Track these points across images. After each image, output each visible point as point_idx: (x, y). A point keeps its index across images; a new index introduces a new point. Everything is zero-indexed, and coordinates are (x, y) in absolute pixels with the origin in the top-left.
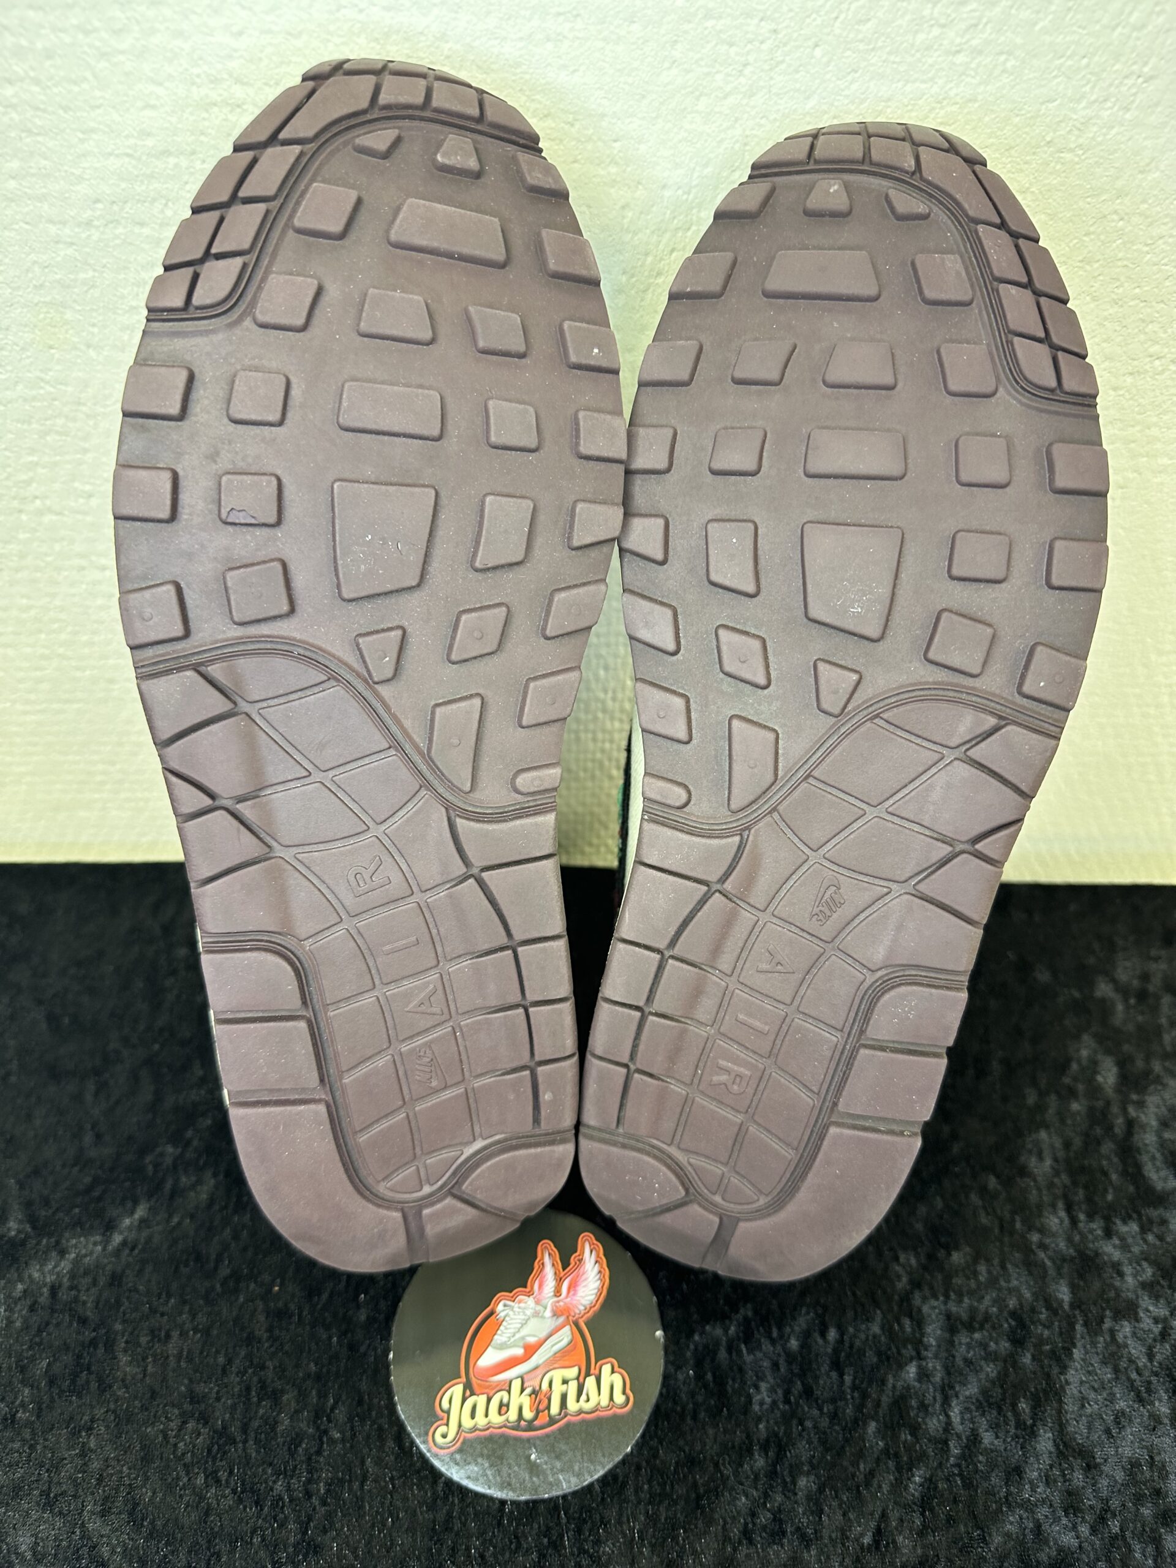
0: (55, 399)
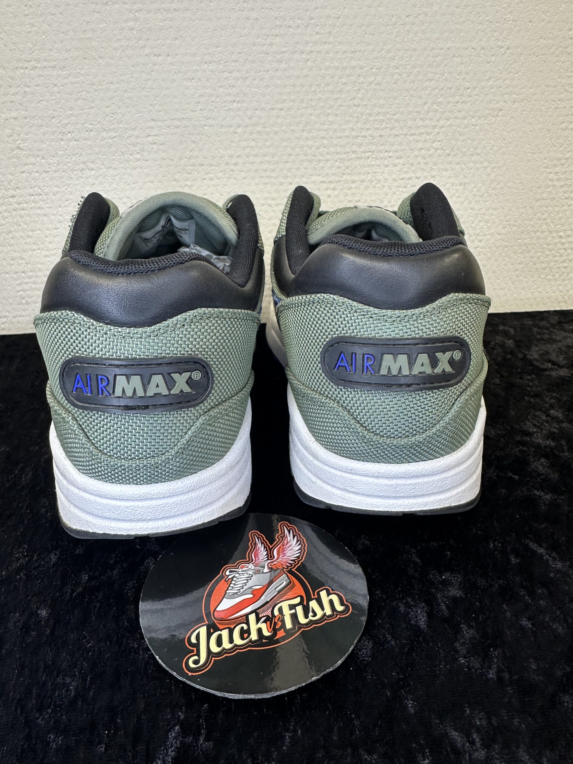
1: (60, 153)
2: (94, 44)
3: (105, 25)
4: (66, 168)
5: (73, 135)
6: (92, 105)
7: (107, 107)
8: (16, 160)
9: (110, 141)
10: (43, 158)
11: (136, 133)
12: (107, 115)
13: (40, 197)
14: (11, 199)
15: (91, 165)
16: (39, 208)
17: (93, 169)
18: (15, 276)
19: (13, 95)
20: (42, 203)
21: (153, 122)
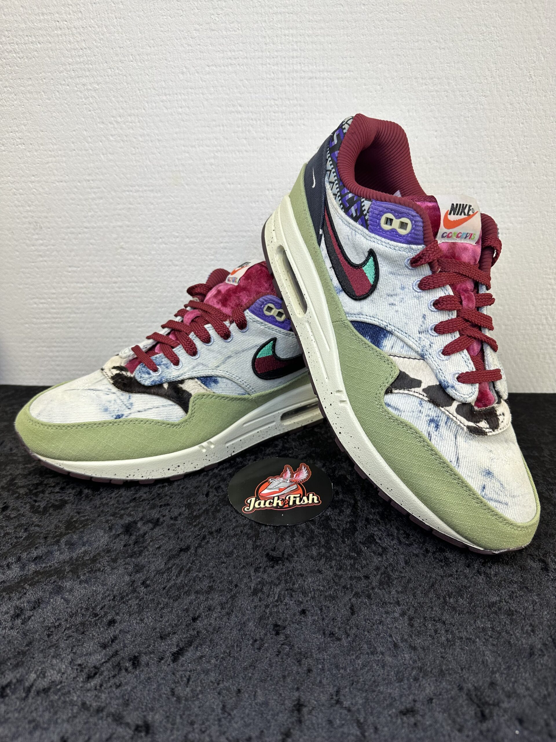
0: (173, 202)
1: (153, 252)
2: (182, 174)
3: (192, 161)
4: (156, 263)
5: (164, 240)
6: (179, 218)
7: (190, 221)
8: (119, 257)
9: (191, 245)
10: (140, 256)
11: (212, 240)
12: (190, 227)
13: (136, 284)
14: (114, 285)
15: (177, 263)
16: (135, 292)
17: (177, 266)
18: (113, 340)
19: (120, 210)
20: (137, 288)
21: (225, 233)
